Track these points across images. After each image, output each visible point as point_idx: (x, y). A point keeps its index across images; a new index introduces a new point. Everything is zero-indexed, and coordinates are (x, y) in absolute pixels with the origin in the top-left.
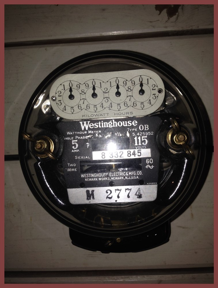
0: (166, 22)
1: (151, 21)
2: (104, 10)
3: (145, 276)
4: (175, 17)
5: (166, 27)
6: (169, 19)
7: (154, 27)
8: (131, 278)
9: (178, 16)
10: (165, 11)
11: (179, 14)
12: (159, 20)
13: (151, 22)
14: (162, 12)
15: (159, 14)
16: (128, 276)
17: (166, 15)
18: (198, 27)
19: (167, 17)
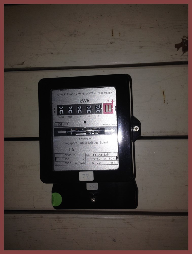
1: (172, 55)
2: (141, 47)
3: (164, 216)
6: (183, 53)
7: (173, 58)
8: (155, 217)
10: (181, 48)
14: (179, 49)
16: (152, 216)
17: (182, 51)
19: (182, 53)
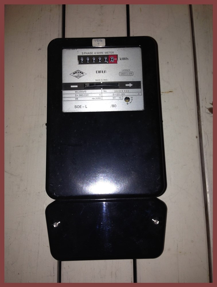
0: (206, 107)
4: (209, 112)
5: (202, 107)
9: (209, 114)
11: (210, 114)
12: (206, 103)
13: (205, 98)
15: (210, 103)
18: (203, 125)
